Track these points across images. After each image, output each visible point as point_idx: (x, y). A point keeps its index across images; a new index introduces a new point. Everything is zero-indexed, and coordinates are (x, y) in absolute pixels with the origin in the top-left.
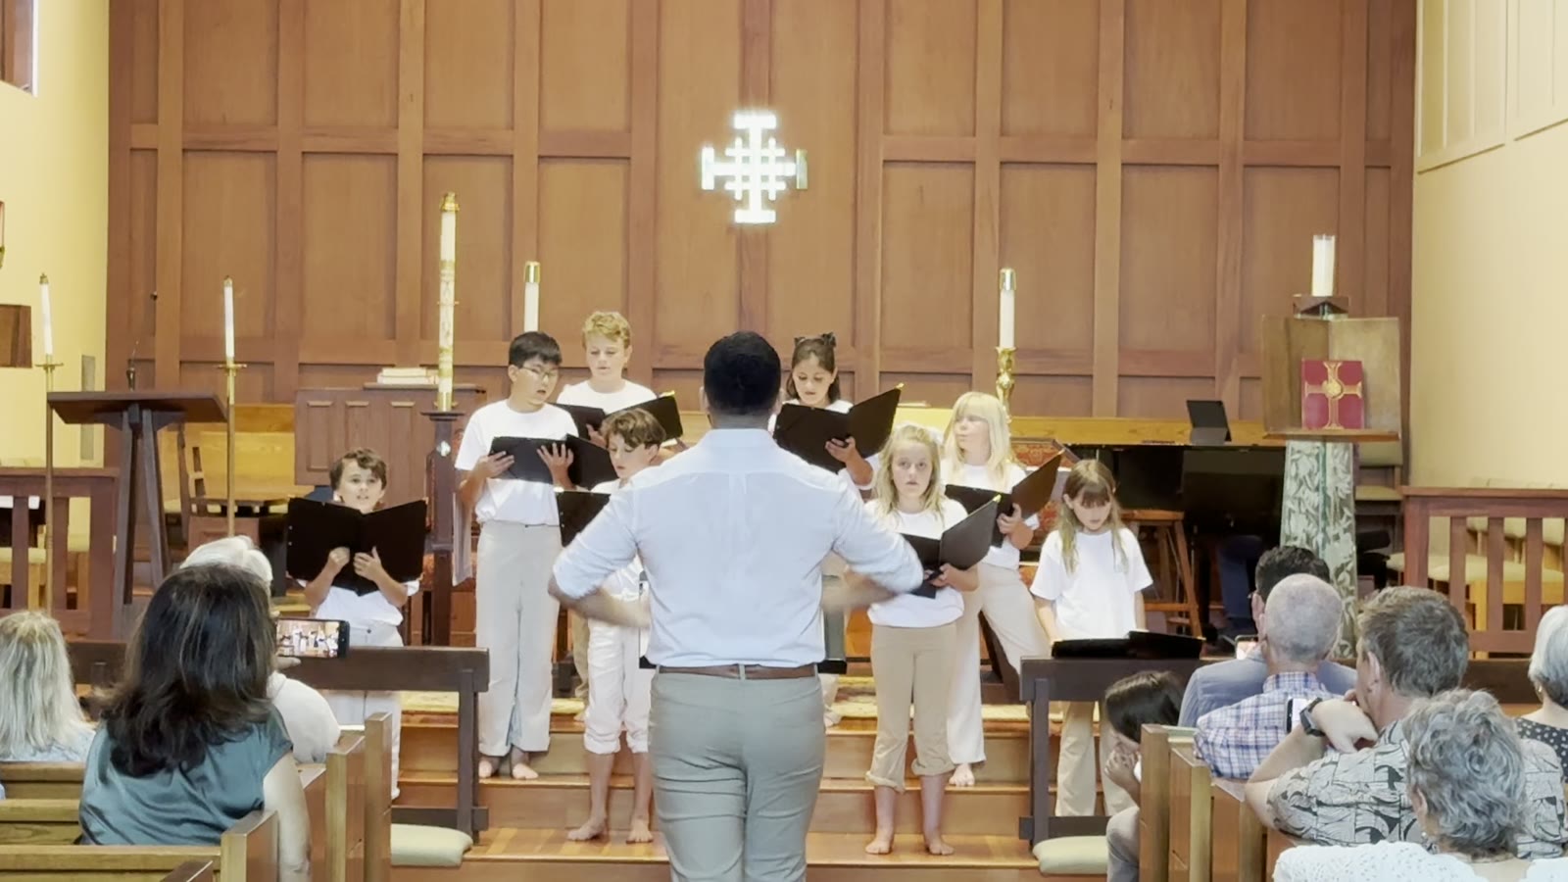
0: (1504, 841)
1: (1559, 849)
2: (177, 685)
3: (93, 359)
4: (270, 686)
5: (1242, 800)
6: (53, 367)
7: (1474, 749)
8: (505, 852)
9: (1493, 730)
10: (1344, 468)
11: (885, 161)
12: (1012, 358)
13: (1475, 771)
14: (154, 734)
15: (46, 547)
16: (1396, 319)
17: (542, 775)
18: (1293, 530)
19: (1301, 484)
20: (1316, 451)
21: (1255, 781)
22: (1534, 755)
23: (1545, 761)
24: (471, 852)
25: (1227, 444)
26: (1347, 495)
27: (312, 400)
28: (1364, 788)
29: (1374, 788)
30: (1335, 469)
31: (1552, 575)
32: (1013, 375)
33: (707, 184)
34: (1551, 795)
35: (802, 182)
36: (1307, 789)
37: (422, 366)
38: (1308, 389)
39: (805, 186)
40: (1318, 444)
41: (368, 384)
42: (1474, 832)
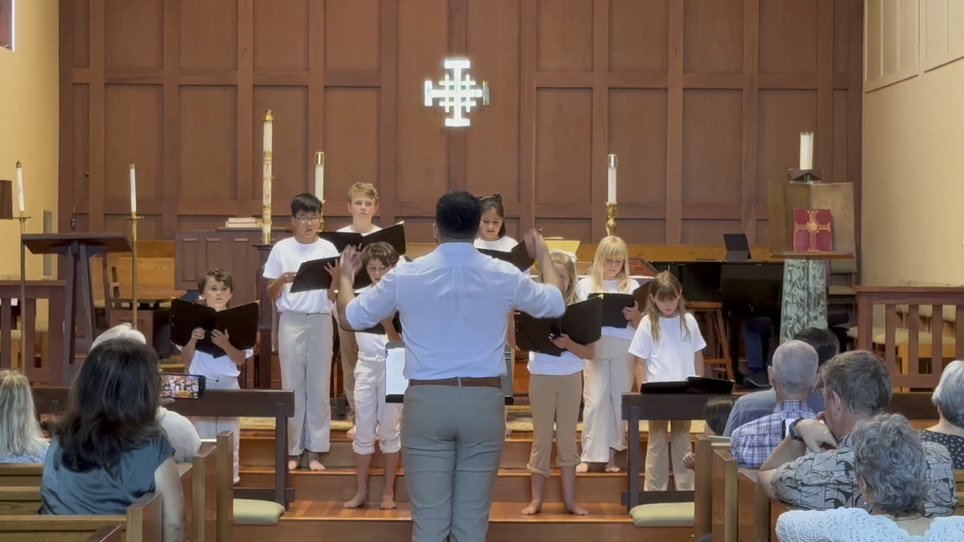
0: (914, 505)
1: (950, 510)
2: (101, 414)
3: (51, 213)
4: (158, 415)
5: (756, 481)
6: (24, 219)
7: (892, 449)
8: (304, 516)
9: (904, 436)
10: (819, 275)
11: (537, 88)
12: (615, 209)
13: (893, 463)
14: (88, 445)
15: (22, 330)
16: (851, 183)
17: (327, 468)
18: (788, 314)
19: (793, 285)
20: (803, 265)
21: (764, 470)
22: (935, 452)
23: (942, 456)
24: (284, 515)
25: (749, 261)
26: (822, 292)
27: (186, 238)
28: (830, 475)
29: (836, 475)
30: (814, 277)
31: (949, 340)
32: (616, 219)
33: (428, 102)
34: (946, 477)
35: (486, 101)
36: (795, 475)
37: (253, 216)
38: (797, 227)
39: (488, 103)
40: (804, 261)
41: (221, 228)
42: (895, 501)
